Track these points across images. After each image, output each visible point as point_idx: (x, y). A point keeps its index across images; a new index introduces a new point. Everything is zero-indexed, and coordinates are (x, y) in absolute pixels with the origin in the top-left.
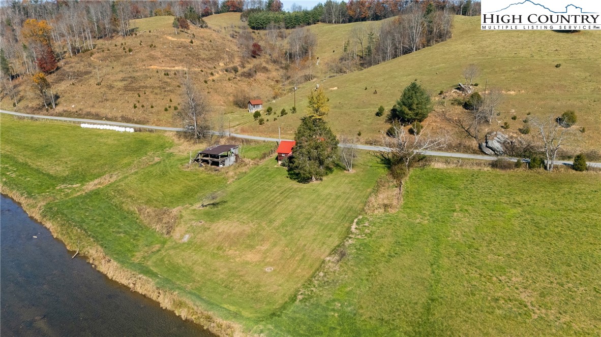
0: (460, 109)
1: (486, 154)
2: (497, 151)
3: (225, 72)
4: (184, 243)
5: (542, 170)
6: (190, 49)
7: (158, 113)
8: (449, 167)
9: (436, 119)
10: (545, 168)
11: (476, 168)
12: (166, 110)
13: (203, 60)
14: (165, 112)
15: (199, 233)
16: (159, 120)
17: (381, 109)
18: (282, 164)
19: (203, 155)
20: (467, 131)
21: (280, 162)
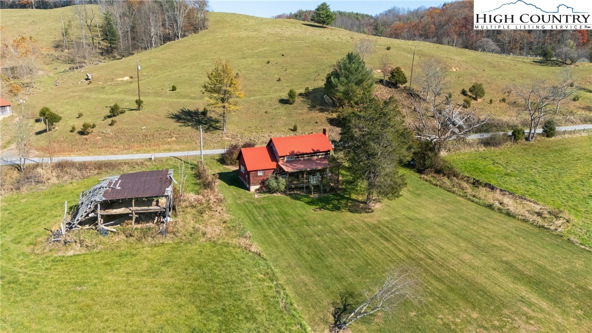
5: (524, 140)
10: (527, 139)
17: (291, 94)
18: (258, 190)
19: (106, 205)
20: (414, 111)
21: (253, 188)
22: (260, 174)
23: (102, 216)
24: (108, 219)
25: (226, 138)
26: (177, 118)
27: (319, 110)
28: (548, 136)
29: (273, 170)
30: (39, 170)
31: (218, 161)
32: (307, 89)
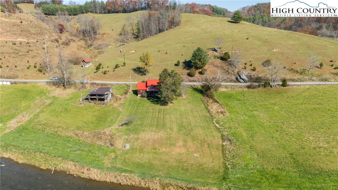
0: (219, 61)
1: (241, 82)
2: (245, 80)
3: (51, 42)
4: (128, 150)
5: (269, 87)
6: (22, 27)
7: (23, 70)
8: (228, 90)
9: (210, 66)
10: (271, 87)
11: (241, 89)
12: (28, 68)
13: (34, 34)
14: (28, 69)
15: (134, 142)
16: (26, 75)
17: (178, 62)
18: (141, 96)
19: (91, 95)
20: (227, 71)
21: (139, 95)
22: (141, 91)
23: (90, 98)
24: (92, 99)
26: (135, 70)
27: (187, 69)
28: (283, 86)
29: (145, 90)
30: (86, 85)
32: (186, 60)
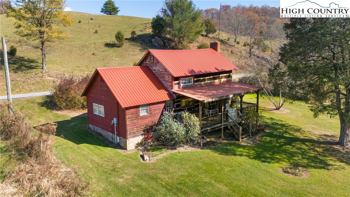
18: (143, 144)
22: (143, 112)
25: (49, 78)
29: (163, 104)
31: (42, 106)
